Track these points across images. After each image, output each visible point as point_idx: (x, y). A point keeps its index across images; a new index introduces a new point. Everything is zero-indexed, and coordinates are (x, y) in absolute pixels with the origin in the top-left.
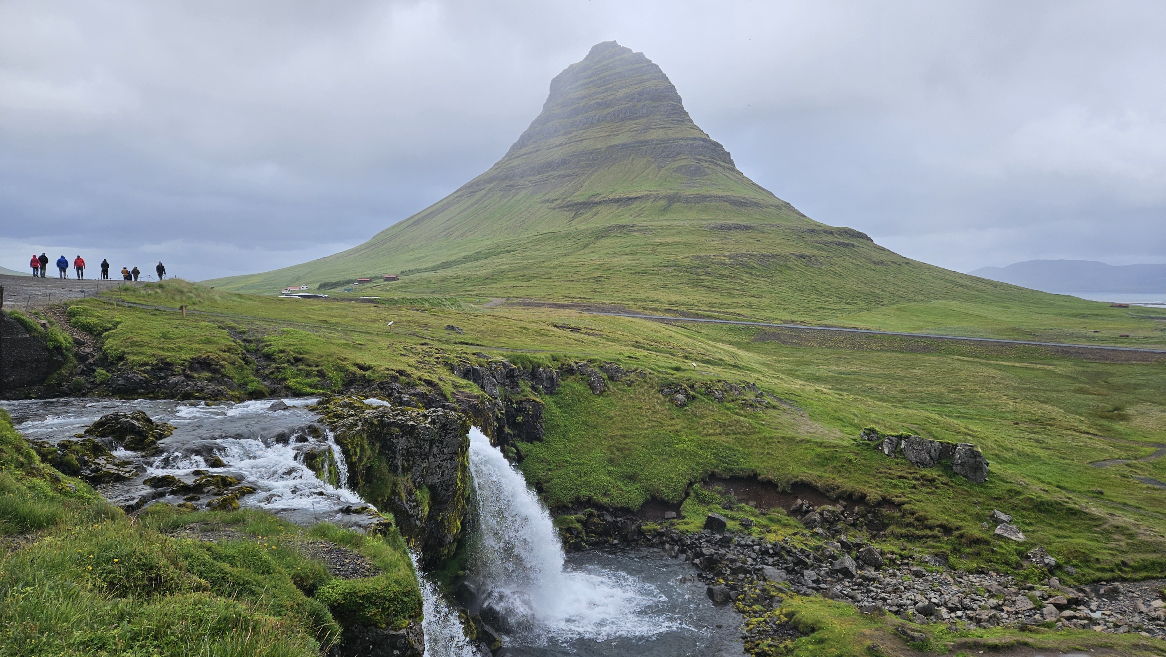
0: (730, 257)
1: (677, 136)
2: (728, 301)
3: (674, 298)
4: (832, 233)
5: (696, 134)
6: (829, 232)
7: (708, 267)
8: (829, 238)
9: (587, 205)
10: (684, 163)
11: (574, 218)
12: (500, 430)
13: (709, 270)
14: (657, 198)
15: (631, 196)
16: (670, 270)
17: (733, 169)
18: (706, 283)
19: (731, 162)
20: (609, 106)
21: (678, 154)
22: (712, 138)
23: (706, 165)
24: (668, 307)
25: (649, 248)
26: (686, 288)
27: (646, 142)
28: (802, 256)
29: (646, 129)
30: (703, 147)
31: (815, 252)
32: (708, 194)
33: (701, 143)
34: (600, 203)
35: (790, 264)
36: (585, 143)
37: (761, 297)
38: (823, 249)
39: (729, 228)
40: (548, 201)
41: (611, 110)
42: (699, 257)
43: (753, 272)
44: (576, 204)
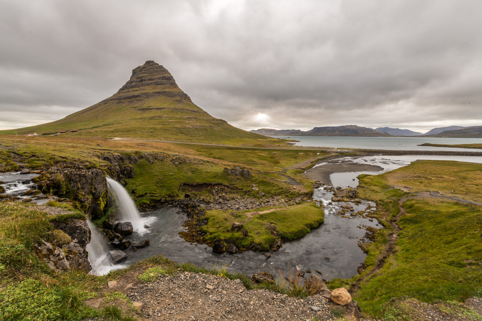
0: (191, 126)
1: (174, 91)
2: (191, 138)
3: (176, 137)
5: (180, 91)
6: (217, 120)
8: (217, 122)
9: (147, 109)
10: (177, 99)
12: (118, 176)
13: (185, 129)
14: (169, 108)
15: (161, 107)
16: (174, 129)
17: (191, 102)
18: (185, 133)
19: (190, 100)
20: (152, 80)
21: (175, 96)
22: (185, 92)
23: (184, 100)
24: (174, 140)
25: (168, 123)
26: (179, 134)
27: (165, 92)
28: (210, 126)
29: (165, 88)
30: (182, 95)
32: (184, 108)
33: (182, 93)
34: (151, 109)
35: (208, 128)
36: (145, 90)
37: (201, 137)
38: (215, 124)
39: (190, 118)
40: (134, 107)
42: (182, 126)
43: (198, 130)
44: (144, 109)
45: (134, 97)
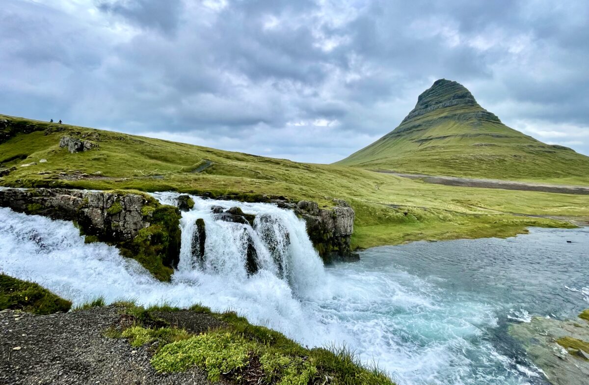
0: (472, 156)
1: (470, 111)
2: (455, 172)
4: (543, 147)
5: (479, 110)
7: (457, 159)
9: (426, 140)
10: (472, 122)
11: (420, 145)
13: (457, 161)
14: (457, 136)
15: (445, 136)
17: (499, 123)
18: (451, 165)
20: (441, 102)
21: (470, 118)
22: (489, 111)
23: (484, 122)
28: (515, 156)
29: (455, 110)
30: (482, 115)
31: (527, 154)
32: (482, 133)
33: (481, 113)
34: (431, 139)
35: (506, 159)
36: (429, 117)
37: (478, 171)
38: (533, 153)
39: (481, 145)
40: (412, 140)
41: (441, 104)
43: (482, 162)
44: (422, 140)
45: (414, 127)
